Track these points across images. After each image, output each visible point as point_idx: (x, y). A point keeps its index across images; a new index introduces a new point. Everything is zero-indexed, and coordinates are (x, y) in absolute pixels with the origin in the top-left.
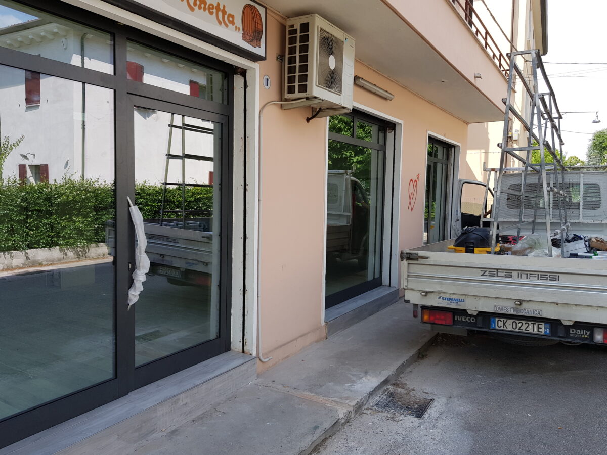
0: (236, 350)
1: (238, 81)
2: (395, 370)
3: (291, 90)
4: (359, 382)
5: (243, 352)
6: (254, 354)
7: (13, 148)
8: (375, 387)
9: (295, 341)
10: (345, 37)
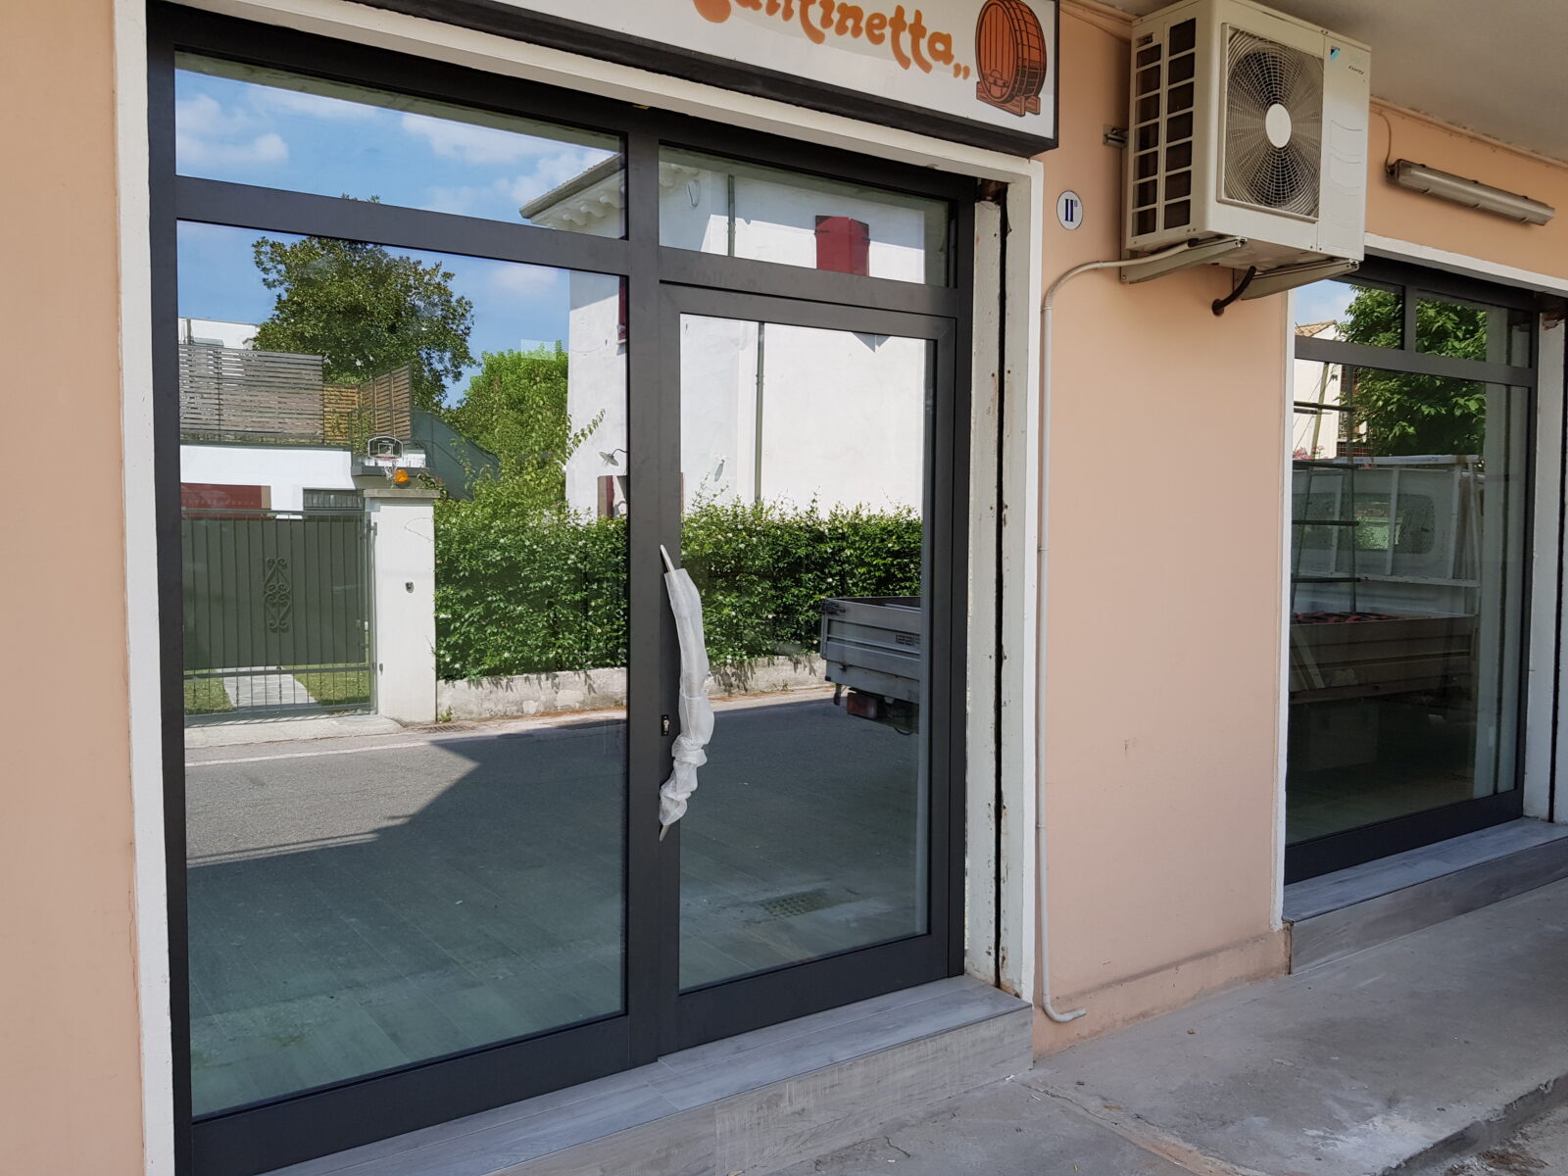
0: (977, 974)
1: (986, 217)
2: (1500, 1108)
3: (1145, 224)
4: (1355, 1130)
5: (998, 984)
6: (1028, 996)
7: (580, 441)
8: (1407, 1156)
9: (1173, 970)
10: (1330, 43)
